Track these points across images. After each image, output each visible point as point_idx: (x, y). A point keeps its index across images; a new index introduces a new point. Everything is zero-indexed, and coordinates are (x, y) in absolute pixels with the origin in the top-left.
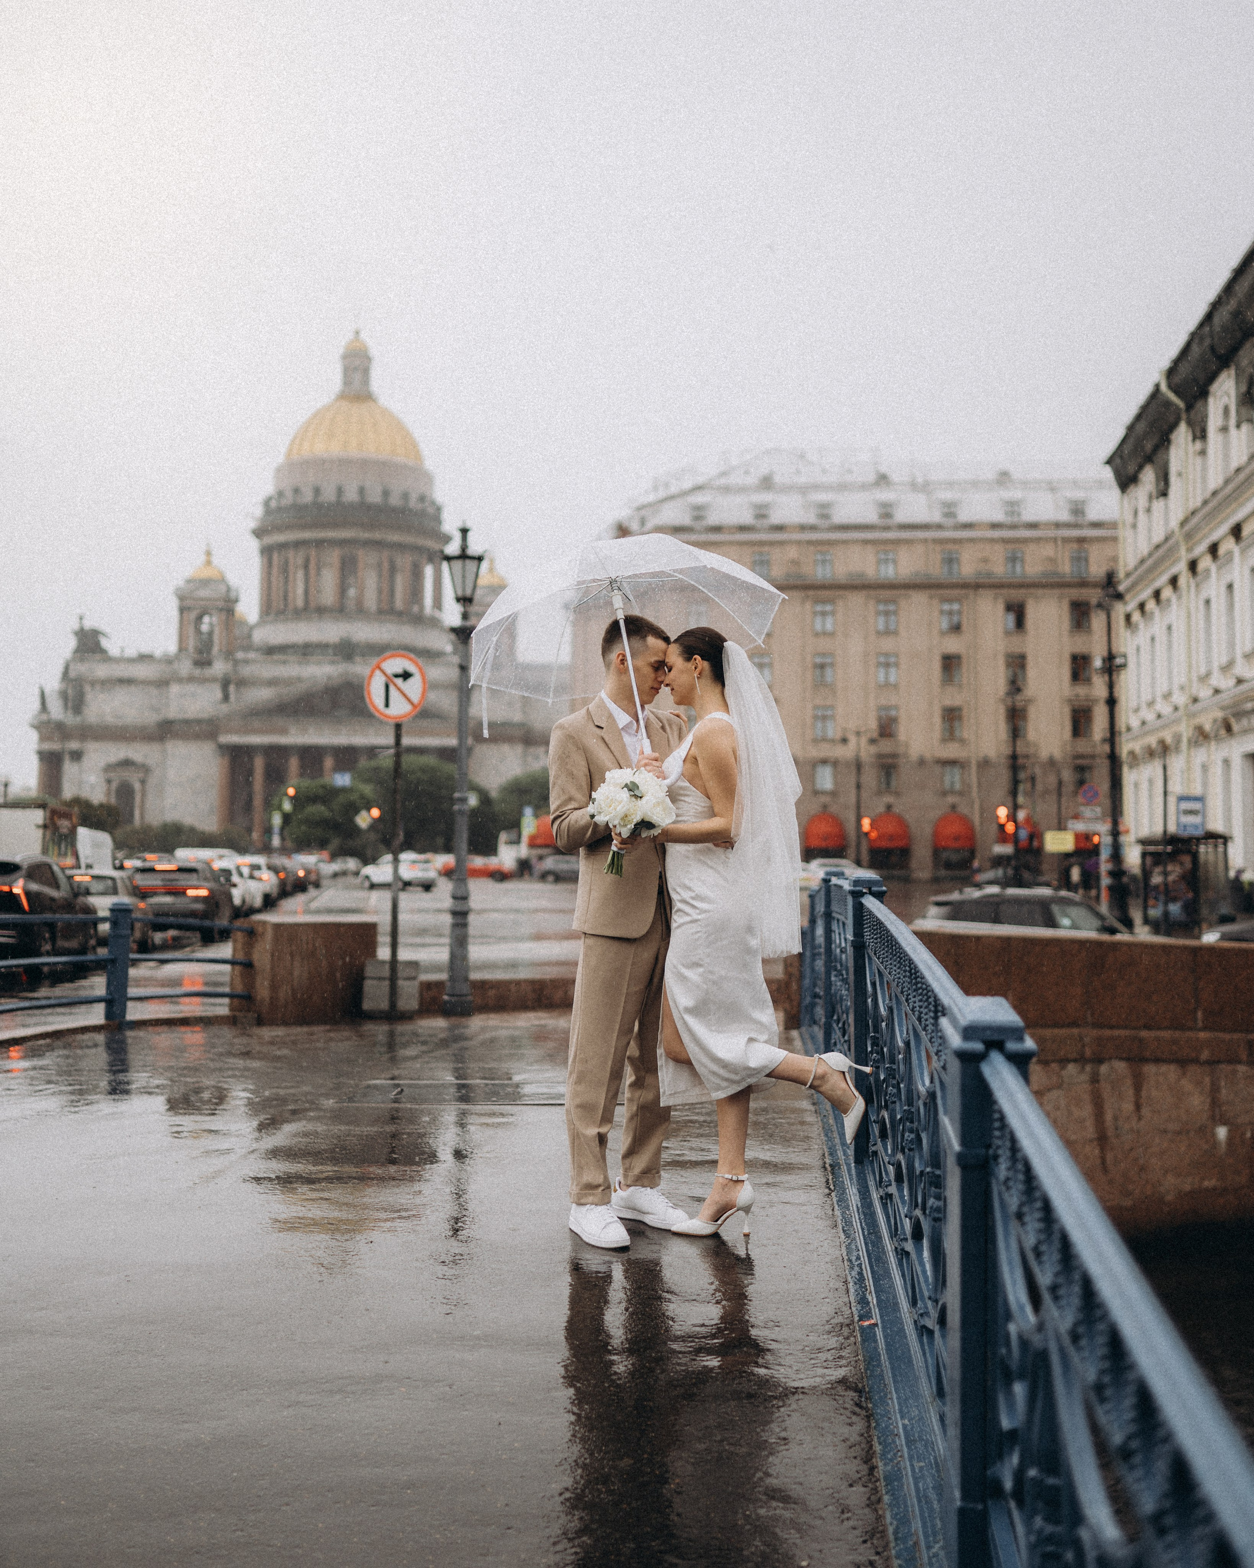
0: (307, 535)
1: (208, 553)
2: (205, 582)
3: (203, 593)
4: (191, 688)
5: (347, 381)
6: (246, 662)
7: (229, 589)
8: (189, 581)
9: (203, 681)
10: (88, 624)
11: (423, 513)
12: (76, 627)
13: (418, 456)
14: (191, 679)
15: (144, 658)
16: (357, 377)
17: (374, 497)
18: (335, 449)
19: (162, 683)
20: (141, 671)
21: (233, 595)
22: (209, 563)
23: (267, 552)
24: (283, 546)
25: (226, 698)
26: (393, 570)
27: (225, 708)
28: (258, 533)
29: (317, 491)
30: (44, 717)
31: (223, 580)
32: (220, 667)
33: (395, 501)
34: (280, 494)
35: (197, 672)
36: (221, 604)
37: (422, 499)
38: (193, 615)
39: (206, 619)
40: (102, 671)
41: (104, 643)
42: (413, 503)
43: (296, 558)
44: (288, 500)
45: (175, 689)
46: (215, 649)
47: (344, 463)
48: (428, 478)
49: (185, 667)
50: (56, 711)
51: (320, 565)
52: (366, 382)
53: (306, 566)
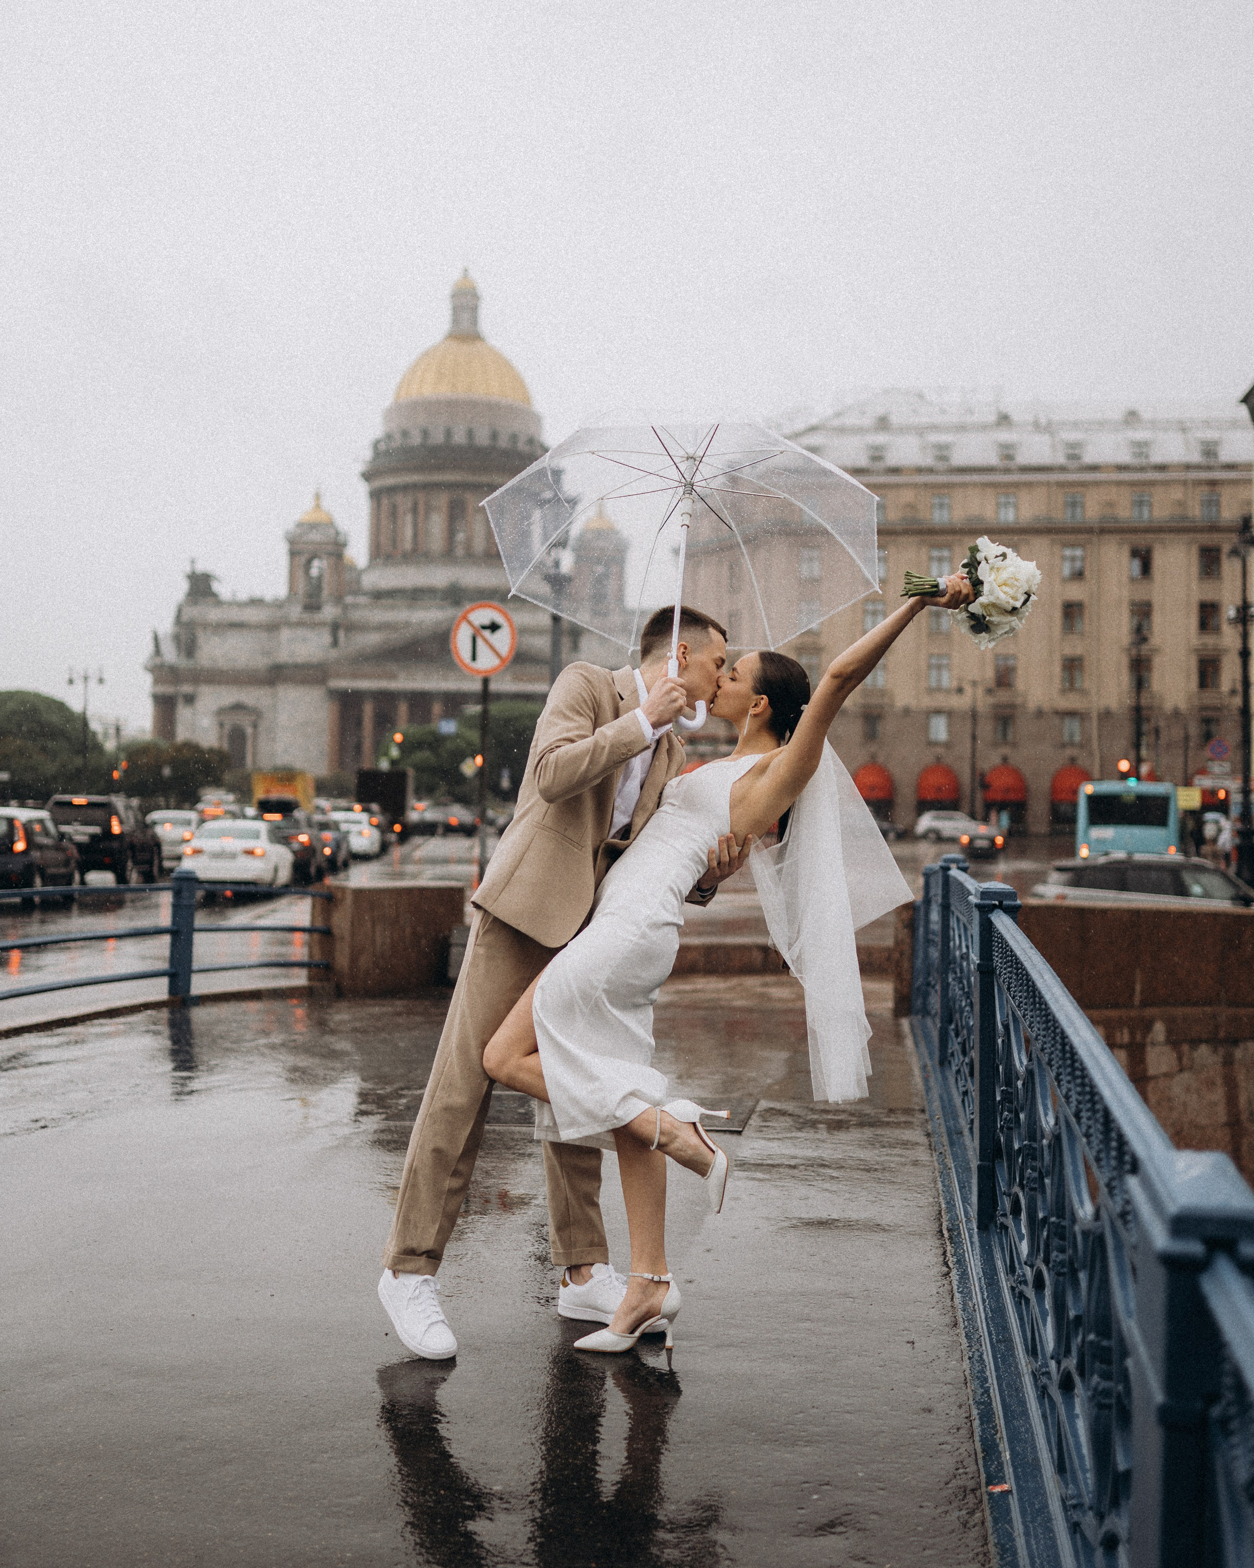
0: (416, 478)
1: (318, 497)
2: (313, 526)
3: (313, 537)
4: (300, 632)
5: (456, 321)
6: (356, 606)
7: (337, 533)
8: (300, 525)
9: (314, 625)
10: (201, 567)
11: (531, 456)
12: (188, 569)
13: (527, 399)
14: (300, 624)
15: (256, 602)
16: (465, 316)
17: (482, 438)
18: (444, 391)
19: (272, 628)
20: (252, 615)
21: (341, 538)
22: (318, 506)
23: (376, 495)
24: (391, 490)
25: (335, 643)
27: (334, 654)
28: (367, 476)
29: (425, 433)
30: (158, 661)
31: (331, 524)
32: (329, 612)
33: (503, 443)
34: (389, 437)
35: (306, 616)
36: (330, 548)
37: (531, 441)
38: (303, 559)
39: (316, 563)
40: (214, 615)
41: (216, 587)
42: (521, 443)
43: (404, 502)
44: (398, 442)
45: (285, 634)
46: (325, 593)
47: (452, 405)
48: (537, 419)
49: (295, 612)
50: (170, 654)
51: (429, 509)
52: (474, 321)
53: (415, 510)
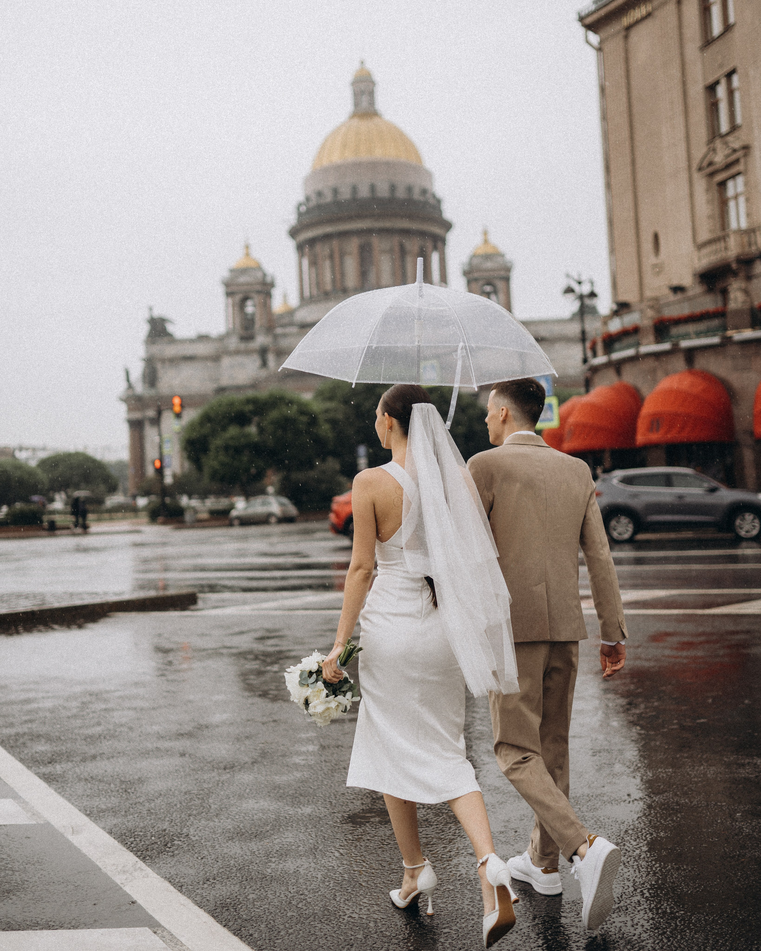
0: (329, 229)
1: (247, 247)
2: (244, 271)
3: (243, 279)
4: (239, 359)
5: (357, 104)
6: (285, 335)
7: (265, 275)
8: (232, 271)
9: (247, 352)
10: (157, 313)
11: (426, 203)
12: (147, 316)
13: (418, 157)
14: (237, 352)
15: (203, 338)
16: (365, 99)
17: (383, 191)
18: (350, 157)
19: (216, 358)
20: (201, 349)
21: (268, 279)
22: (247, 255)
23: (300, 248)
24: (312, 242)
25: (264, 364)
26: (403, 252)
27: (263, 373)
28: (293, 233)
29: (335, 191)
30: (130, 393)
31: (259, 268)
32: (261, 340)
33: (401, 194)
34: (308, 199)
35: (242, 346)
36: (258, 287)
37: (424, 192)
38: (238, 297)
39: (249, 303)
40: (170, 351)
41: (170, 328)
42: (416, 195)
43: (322, 250)
44: (313, 202)
45: (226, 361)
46: (257, 325)
47: (357, 166)
48: (429, 175)
49: (233, 343)
50: (140, 388)
51: (342, 255)
52: (372, 102)
53: (331, 257)
